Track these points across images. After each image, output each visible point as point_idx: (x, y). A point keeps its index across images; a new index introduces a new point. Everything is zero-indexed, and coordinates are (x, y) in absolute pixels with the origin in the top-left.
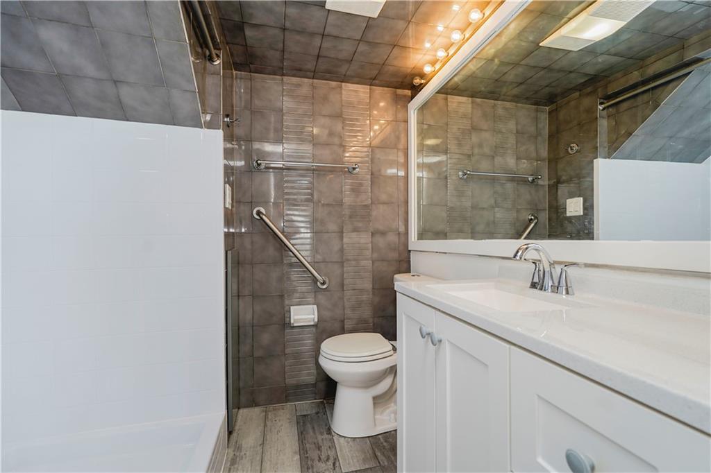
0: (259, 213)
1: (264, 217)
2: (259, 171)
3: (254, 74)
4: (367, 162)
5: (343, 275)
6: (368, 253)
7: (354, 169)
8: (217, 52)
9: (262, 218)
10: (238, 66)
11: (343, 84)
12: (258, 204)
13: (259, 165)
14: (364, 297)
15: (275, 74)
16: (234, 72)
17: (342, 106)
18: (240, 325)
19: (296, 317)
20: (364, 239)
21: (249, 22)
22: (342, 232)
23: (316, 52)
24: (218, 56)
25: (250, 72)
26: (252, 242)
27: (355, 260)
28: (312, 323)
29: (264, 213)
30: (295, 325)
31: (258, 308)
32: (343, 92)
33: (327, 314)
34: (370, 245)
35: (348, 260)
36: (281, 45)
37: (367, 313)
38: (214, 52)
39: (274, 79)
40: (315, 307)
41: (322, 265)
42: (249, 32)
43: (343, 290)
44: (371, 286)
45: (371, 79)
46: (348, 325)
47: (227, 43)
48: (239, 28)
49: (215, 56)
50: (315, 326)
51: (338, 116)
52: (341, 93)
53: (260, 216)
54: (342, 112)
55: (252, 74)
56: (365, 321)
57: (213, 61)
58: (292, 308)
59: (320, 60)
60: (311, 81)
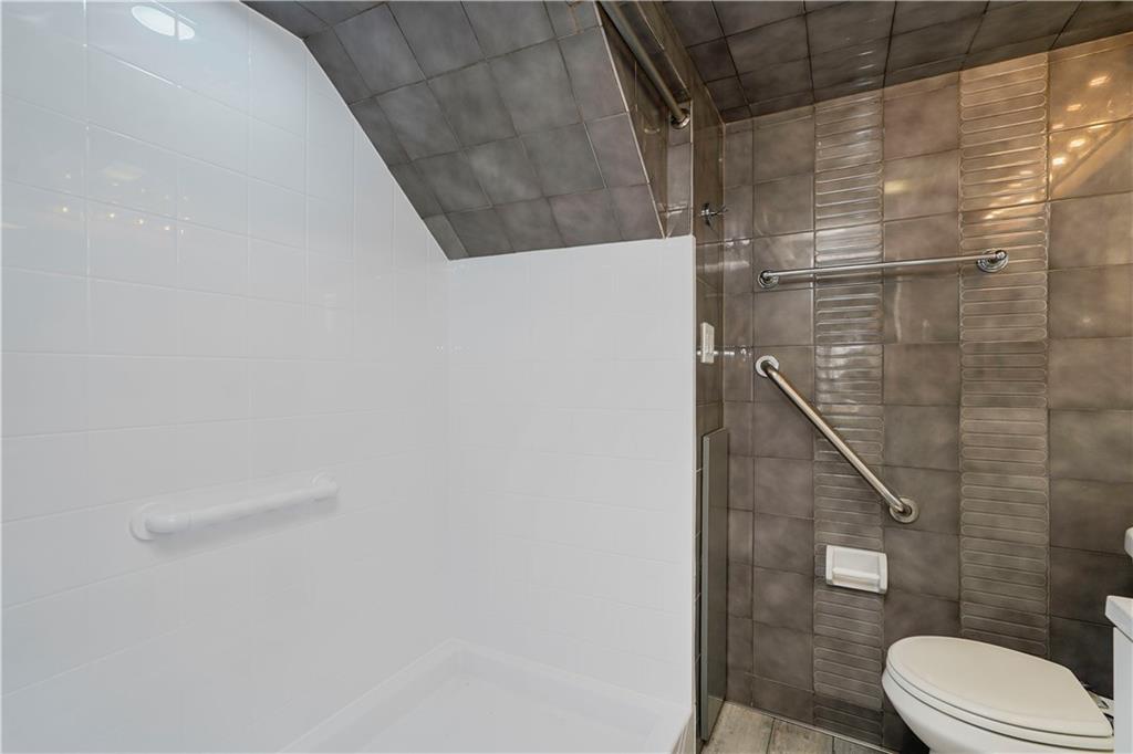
0: (766, 366)
1: (774, 374)
2: (767, 290)
3: (760, 118)
4: (1038, 239)
5: (959, 501)
6: (1038, 458)
7: (993, 261)
8: (684, 106)
9: (770, 376)
10: (729, 114)
11: (964, 73)
12: (766, 350)
13: (768, 279)
14: (1023, 561)
15: (797, 104)
16: (725, 126)
17: (961, 122)
18: (731, 559)
19: (838, 570)
20: (1026, 421)
21: (739, 31)
22: (958, 405)
23: (884, 30)
24: (685, 112)
25: (752, 116)
26: (754, 419)
27: (993, 470)
28: (876, 590)
29: (777, 367)
30: (836, 584)
31: (762, 535)
32: (963, 91)
33: (913, 578)
34: (1043, 439)
35: (972, 469)
36: (803, 49)
37: (1034, 601)
38: (677, 108)
39: (797, 116)
40: (883, 557)
41: (902, 474)
42: (738, 50)
43: (958, 535)
44: (1047, 539)
45: (1051, 33)
46: (969, 614)
47: (705, 84)
48: (722, 49)
49: (679, 113)
50: (884, 596)
51: (951, 148)
52: (959, 96)
53: (766, 372)
54: (959, 137)
55: (755, 119)
56: (1026, 618)
57: (679, 124)
58: (828, 547)
59: (897, 43)
60: (878, 93)
